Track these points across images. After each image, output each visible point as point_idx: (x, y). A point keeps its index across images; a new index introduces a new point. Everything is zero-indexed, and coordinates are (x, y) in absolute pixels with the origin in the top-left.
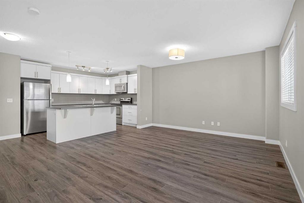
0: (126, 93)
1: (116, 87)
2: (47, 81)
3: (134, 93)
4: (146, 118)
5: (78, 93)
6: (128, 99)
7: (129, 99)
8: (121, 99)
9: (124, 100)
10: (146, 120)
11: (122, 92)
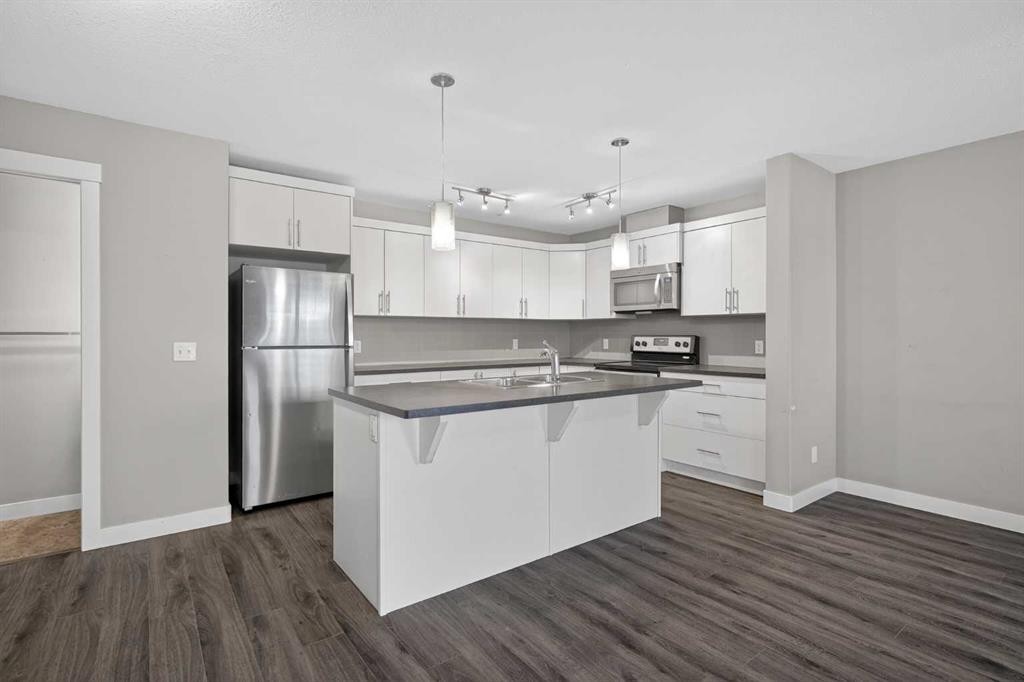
0: (677, 312)
1: (616, 284)
2: (337, 263)
3: (728, 313)
4: (814, 450)
5: (455, 315)
6: (678, 344)
7: (686, 345)
8: (638, 344)
9: (651, 348)
10: (814, 459)
11: (654, 307)
